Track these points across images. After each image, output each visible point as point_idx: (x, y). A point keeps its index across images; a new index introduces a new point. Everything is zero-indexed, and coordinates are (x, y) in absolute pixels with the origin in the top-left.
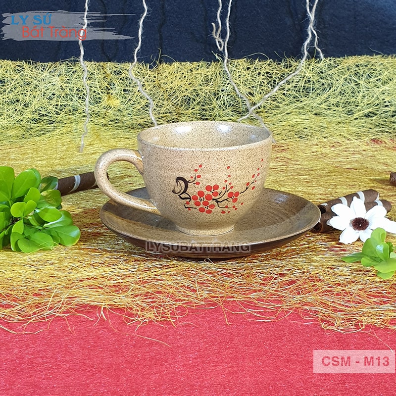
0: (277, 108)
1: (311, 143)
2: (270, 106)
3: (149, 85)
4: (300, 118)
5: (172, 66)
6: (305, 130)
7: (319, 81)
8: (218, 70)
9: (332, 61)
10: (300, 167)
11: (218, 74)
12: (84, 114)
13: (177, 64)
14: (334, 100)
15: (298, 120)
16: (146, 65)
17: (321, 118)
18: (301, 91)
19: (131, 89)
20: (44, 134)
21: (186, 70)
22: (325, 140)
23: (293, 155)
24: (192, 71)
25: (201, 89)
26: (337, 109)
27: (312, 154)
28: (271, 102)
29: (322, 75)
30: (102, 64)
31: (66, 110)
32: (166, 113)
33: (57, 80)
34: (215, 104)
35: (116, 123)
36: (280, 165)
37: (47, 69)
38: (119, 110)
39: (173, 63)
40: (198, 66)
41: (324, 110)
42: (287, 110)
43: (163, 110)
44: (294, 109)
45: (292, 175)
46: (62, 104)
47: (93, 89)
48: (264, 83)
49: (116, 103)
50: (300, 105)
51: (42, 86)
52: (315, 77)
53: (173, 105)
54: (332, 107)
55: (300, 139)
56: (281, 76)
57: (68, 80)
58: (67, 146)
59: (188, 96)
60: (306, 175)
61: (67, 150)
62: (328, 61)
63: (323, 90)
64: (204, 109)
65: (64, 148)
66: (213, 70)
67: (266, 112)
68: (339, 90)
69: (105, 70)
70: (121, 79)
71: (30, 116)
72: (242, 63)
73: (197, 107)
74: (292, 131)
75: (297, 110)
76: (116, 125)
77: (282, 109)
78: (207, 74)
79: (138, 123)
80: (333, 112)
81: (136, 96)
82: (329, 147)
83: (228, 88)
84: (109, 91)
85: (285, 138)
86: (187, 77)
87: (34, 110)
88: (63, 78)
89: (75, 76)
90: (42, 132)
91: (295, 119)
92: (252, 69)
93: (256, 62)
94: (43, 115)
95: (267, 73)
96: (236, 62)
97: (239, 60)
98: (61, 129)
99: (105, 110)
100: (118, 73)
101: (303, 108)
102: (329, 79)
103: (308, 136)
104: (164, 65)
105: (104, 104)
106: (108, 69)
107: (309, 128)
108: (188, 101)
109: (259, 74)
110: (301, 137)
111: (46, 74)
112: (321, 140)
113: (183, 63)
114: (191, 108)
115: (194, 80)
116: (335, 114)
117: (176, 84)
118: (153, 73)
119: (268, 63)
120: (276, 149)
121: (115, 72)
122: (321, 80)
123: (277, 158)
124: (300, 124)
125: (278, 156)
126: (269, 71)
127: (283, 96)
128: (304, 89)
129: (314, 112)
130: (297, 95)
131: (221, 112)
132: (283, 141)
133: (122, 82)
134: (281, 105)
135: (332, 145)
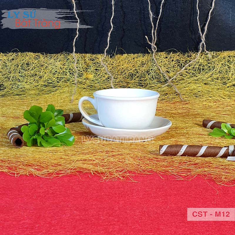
0: (183, 80)
1: (202, 100)
2: (179, 79)
3: (110, 67)
4: (196, 86)
5: (123, 56)
6: (199, 93)
7: (207, 65)
8: (149, 58)
9: (215, 54)
10: (197, 113)
11: (149, 60)
12: (73, 83)
13: (126, 55)
14: (216, 76)
15: (195, 87)
16: (108, 56)
17: (208, 86)
18: (197, 70)
19: (99, 69)
20: (50, 93)
21: (131, 58)
22: (210, 98)
23: (192, 106)
24: (134, 59)
25: (139, 69)
26: (217, 81)
27: (203, 106)
28: (180, 76)
29: (209, 61)
30: (83, 55)
31: (63, 80)
32: (119, 82)
33: (58, 64)
34: (147, 78)
35: (91, 87)
36: (185, 112)
37: (53, 58)
38: (93, 80)
39: (124, 55)
40: (138, 56)
41: (210, 82)
42: (188, 81)
43: (117, 81)
44: (192, 80)
45: (192, 118)
46: (60, 77)
47: (79, 69)
48: (175, 65)
49: (91, 76)
50: (196, 78)
51: (50, 67)
52: (205, 63)
53: (123, 78)
54: (214, 80)
55: (196, 98)
56: (185, 62)
57: (65, 63)
58: (63, 100)
59: (132, 73)
60: (200, 118)
61: (64, 102)
62: (212, 53)
63: (209, 70)
64: (141, 80)
65: (62, 101)
66: (146, 58)
67: (176, 82)
68: (218, 70)
69: (85, 58)
70: (94, 63)
71: (43, 84)
72: (163, 54)
73: (137, 79)
74: (192, 93)
75: (194, 81)
76: (91, 88)
77: (185, 80)
78: (143, 60)
79: (104, 87)
80: (215, 83)
81: (102, 72)
82: (213, 102)
83: (155, 68)
84: (87, 70)
85: (188, 97)
86: (131, 62)
87: (45, 80)
88: (61, 62)
89: (68, 61)
90: (49, 92)
91: (193, 86)
92: (169, 58)
93: (171, 54)
94: (50, 83)
95: (177, 60)
96: (159, 53)
97: (161, 53)
98: (60, 90)
99: (85, 80)
100: (92, 60)
101: (198, 80)
102: (213, 64)
103: (201, 96)
104: (119, 56)
105: (84, 77)
106: (87, 58)
107: (201, 92)
108: (132, 76)
109: (173, 60)
110: (196, 97)
111: (52, 60)
112: (208, 98)
113: (129, 54)
114: (133, 80)
115: (135, 64)
116: (216, 84)
117: (125, 66)
118: (112, 60)
119: (178, 54)
120: (182, 103)
121: (91, 59)
122: (208, 64)
123: (183, 108)
124: (196, 89)
125: (183, 107)
126: (178, 59)
127: (186, 73)
128: (198, 69)
129: (204, 83)
130: (194, 72)
131: (151, 82)
132: (186, 99)
133: (95, 65)
134: (185, 78)
135: (214, 101)
